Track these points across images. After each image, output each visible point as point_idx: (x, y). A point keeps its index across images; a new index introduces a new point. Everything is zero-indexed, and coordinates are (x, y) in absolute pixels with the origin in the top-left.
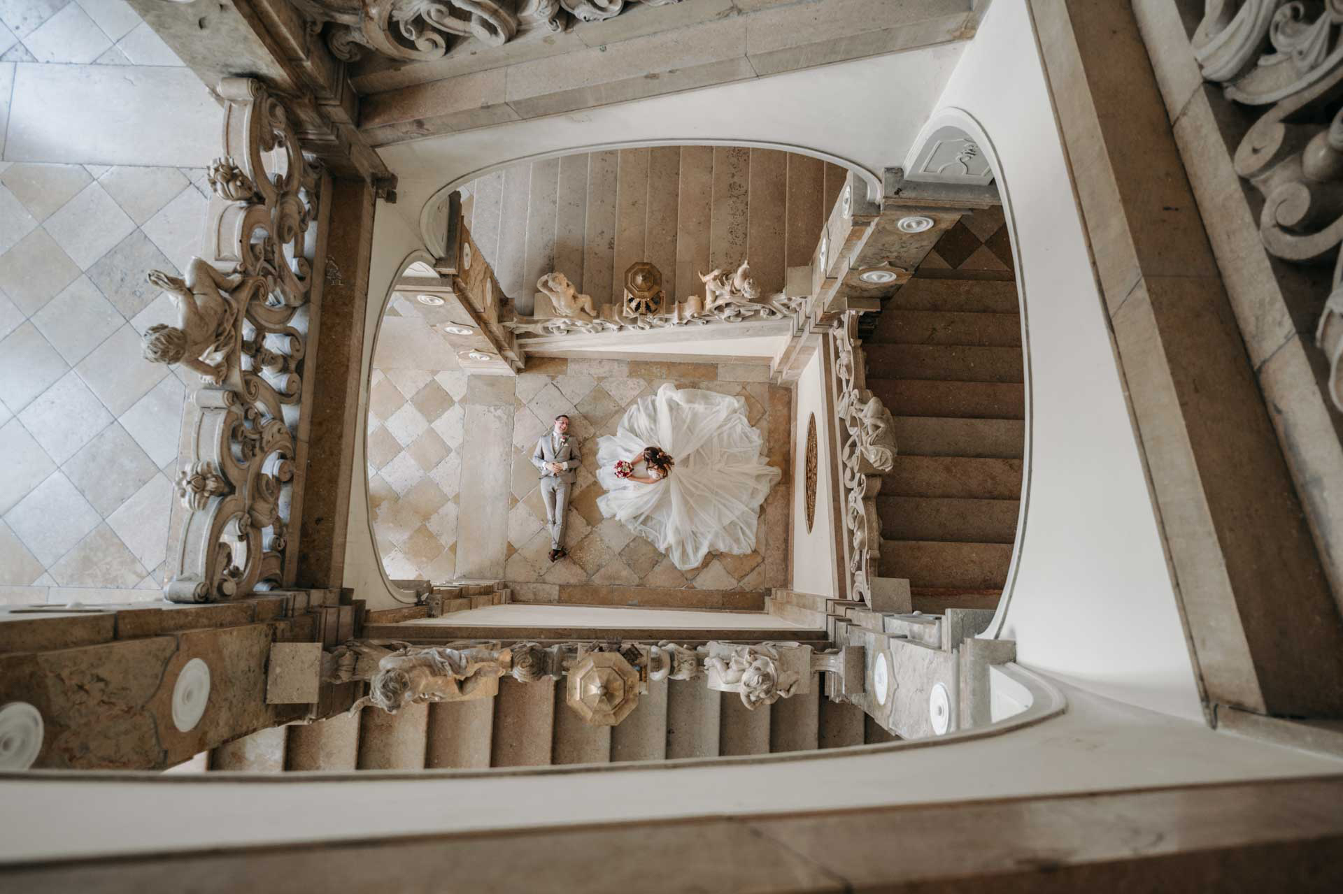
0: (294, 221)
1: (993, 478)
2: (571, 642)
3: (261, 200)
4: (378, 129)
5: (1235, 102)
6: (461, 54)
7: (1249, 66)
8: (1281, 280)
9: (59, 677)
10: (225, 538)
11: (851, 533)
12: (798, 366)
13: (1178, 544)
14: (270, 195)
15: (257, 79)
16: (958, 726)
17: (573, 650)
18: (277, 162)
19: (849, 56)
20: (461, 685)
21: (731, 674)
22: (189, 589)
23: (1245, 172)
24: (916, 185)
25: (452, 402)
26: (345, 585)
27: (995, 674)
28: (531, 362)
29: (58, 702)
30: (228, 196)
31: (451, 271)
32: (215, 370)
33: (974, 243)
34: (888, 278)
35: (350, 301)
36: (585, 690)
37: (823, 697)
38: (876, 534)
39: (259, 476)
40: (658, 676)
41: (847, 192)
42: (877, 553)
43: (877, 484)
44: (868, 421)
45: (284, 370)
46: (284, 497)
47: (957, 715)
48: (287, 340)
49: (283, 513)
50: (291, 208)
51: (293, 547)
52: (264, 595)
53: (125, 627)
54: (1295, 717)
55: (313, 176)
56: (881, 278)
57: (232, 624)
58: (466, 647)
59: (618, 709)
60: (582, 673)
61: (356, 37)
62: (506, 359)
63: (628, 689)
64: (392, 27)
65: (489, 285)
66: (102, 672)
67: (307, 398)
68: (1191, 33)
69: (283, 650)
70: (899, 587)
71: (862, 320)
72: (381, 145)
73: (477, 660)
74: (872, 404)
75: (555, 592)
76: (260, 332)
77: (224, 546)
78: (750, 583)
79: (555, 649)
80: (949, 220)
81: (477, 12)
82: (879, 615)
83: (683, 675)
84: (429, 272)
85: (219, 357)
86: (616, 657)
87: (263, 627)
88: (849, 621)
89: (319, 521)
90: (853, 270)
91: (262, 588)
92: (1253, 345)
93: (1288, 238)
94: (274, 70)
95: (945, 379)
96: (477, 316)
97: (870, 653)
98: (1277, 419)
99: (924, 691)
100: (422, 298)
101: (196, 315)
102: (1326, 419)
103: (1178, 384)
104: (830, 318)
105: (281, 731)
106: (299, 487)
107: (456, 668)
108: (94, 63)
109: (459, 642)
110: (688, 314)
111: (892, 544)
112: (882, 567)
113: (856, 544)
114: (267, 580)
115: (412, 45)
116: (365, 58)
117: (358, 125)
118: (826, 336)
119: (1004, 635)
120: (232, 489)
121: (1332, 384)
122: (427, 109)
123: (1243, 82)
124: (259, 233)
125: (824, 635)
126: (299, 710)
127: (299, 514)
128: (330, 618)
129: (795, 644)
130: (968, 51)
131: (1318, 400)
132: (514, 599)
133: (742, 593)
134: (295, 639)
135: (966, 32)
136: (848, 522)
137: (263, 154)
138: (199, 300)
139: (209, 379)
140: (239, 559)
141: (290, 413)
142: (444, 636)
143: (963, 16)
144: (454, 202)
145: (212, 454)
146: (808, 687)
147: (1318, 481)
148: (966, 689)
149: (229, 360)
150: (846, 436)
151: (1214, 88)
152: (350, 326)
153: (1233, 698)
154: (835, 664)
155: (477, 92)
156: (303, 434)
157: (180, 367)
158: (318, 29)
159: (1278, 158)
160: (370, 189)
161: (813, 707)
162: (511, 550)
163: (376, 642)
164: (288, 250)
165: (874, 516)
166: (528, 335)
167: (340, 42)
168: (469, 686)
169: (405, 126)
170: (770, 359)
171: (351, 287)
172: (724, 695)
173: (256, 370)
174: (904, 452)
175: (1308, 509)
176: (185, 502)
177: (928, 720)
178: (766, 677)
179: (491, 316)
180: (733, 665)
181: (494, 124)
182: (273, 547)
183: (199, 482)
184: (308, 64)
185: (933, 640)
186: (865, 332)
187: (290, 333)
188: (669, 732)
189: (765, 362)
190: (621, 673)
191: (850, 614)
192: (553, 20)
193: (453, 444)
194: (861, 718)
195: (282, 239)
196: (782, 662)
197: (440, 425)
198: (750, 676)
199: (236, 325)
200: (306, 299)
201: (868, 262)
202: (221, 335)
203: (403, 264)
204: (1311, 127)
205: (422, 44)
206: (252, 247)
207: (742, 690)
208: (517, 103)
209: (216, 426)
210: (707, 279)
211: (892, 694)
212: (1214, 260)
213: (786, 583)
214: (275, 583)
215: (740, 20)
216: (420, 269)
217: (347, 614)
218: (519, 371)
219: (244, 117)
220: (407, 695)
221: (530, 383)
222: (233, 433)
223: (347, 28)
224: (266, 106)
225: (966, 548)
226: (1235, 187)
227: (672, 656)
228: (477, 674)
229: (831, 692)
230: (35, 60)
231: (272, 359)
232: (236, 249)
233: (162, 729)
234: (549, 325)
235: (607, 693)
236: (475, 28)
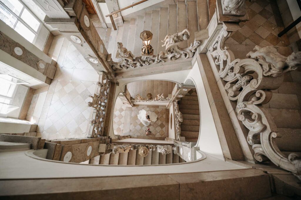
0: (106, 89)
1: (196, 123)
2: (139, 145)
3: (103, 86)
4: (117, 77)
5: (224, 80)
6: (128, 69)
7: (226, 76)
8: (231, 103)
9: (74, 148)
10: (95, 129)
11: (177, 130)
12: (170, 107)
13: (220, 136)
14: (104, 85)
15: (103, 72)
16: (192, 160)
17: (139, 146)
18: (105, 81)
19: (177, 71)
20: (124, 150)
21: (161, 150)
22: (90, 136)
23: (226, 89)
24: (185, 85)
25: (123, 110)
26: (109, 136)
27: (197, 152)
28: (134, 105)
29: (74, 152)
30: (99, 86)
31: (125, 94)
32: (95, 107)
33: (193, 91)
34: (182, 96)
35: (112, 98)
36: (141, 152)
37: (173, 153)
38: (180, 131)
39: (99, 121)
40: (151, 150)
41: (176, 85)
42: (180, 133)
43: (181, 123)
44: (179, 115)
45: (104, 107)
46: (102, 124)
47: (192, 158)
48: (104, 103)
49: (102, 126)
50: (106, 87)
51: (103, 130)
52: (99, 137)
53: (82, 141)
54: (236, 160)
55: (109, 83)
56: (181, 96)
57: (95, 141)
58: (125, 145)
59: (145, 155)
60: (141, 149)
61: (116, 67)
62: (131, 105)
63: (147, 152)
64: (120, 66)
65: (129, 96)
66: (79, 148)
67: (106, 111)
68: (218, 72)
69: (101, 145)
70: (184, 138)
71: (178, 101)
72: (118, 79)
73: (127, 147)
74: (180, 113)
75: (136, 137)
76: (101, 102)
77: (95, 130)
78: (163, 136)
79: (137, 146)
80: (189, 90)
81: (131, 64)
82: (181, 142)
83: (154, 150)
84: (122, 94)
85: (96, 106)
86: (145, 147)
87: (99, 142)
88: (177, 143)
89: (106, 127)
90: (177, 95)
91: (99, 136)
92: (228, 111)
93: (232, 98)
94: (106, 71)
95: (189, 109)
96: (128, 100)
97: (180, 148)
98: (232, 120)
99: (187, 153)
100: (121, 97)
101: (94, 100)
102: (237, 121)
103: (219, 115)
104: (174, 101)
105: (99, 156)
106: (104, 122)
107: (124, 148)
108: (83, 69)
109: (124, 144)
110: (155, 100)
111: (183, 132)
112: (181, 135)
113: (178, 132)
114: (99, 135)
115: (122, 68)
116: (117, 69)
117: (115, 77)
118: (173, 103)
119: (198, 146)
120: (96, 123)
121: (238, 116)
122: (124, 75)
123: (225, 78)
124: (102, 90)
125: (173, 144)
126: (102, 153)
127: (104, 126)
128: (107, 140)
129: (169, 146)
130: (191, 70)
131: (236, 118)
132: (131, 137)
133: (162, 138)
134: (103, 143)
135: (191, 68)
136: (176, 129)
137: (103, 81)
138: (94, 99)
139: (95, 109)
140: (96, 132)
141: (104, 113)
142: (122, 143)
143: (191, 67)
144: (126, 86)
145: (94, 118)
146: (171, 152)
147: (237, 129)
148: (193, 154)
149: (97, 106)
150: (176, 117)
151: (222, 78)
152: (112, 101)
153: (228, 157)
154: (175, 149)
155: (130, 73)
156: (105, 115)
157: (91, 107)
158: (111, 66)
159: (230, 88)
160: (116, 84)
161: (172, 155)
162: (130, 131)
163: (113, 144)
164: (105, 92)
165: (180, 128)
166: (134, 102)
167: (114, 68)
168: (125, 151)
169: (121, 77)
170: (166, 106)
171: (113, 96)
172: (159, 153)
173: (100, 107)
174: (184, 119)
175: (236, 132)
176: (90, 125)
177: (188, 158)
178: (165, 151)
179: (129, 99)
180: (161, 149)
181: (132, 77)
182: (100, 130)
183: (92, 122)
184: (110, 70)
185: (188, 146)
186: (179, 103)
187: (105, 102)
188: (152, 158)
189: (165, 106)
190: (146, 149)
191: (177, 142)
192: (140, 66)
193: (123, 116)
194: (178, 157)
195: (105, 91)
196: (168, 148)
197: (122, 113)
198: (163, 150)
199: (98, 102)
200: (107, 98)
201: (179, 94)
202: (96, 103)
203: (119, 93)
204: (233, 84)
205: (124, 68)
206: (101, 92)
207: (162, 152)
208: (135, 75)
209: (95, 114)
210: (158, 95)
211: (183, 153)
212: (223, 99)
213: (168, 136)
214: (100, 135)
215: (163, 66)
216: (121, 94)
217: (109, 140)
218: (133, 106)
219: (101, 76)
220: (117, 152)
221: (134, 108)
222: (97, 115)
223: (115, 66)
224: (104, 75)
225: (193, 133)
226: (225, 91)
227: (153, 147)
228: (127, 149)
229: (174, 153)
230: (76, 68)
231: (102, 106)
232: (99, 92)
233: (85, 156)
234: (137, 101)
235: (144, 152)
236: (130, 66)
